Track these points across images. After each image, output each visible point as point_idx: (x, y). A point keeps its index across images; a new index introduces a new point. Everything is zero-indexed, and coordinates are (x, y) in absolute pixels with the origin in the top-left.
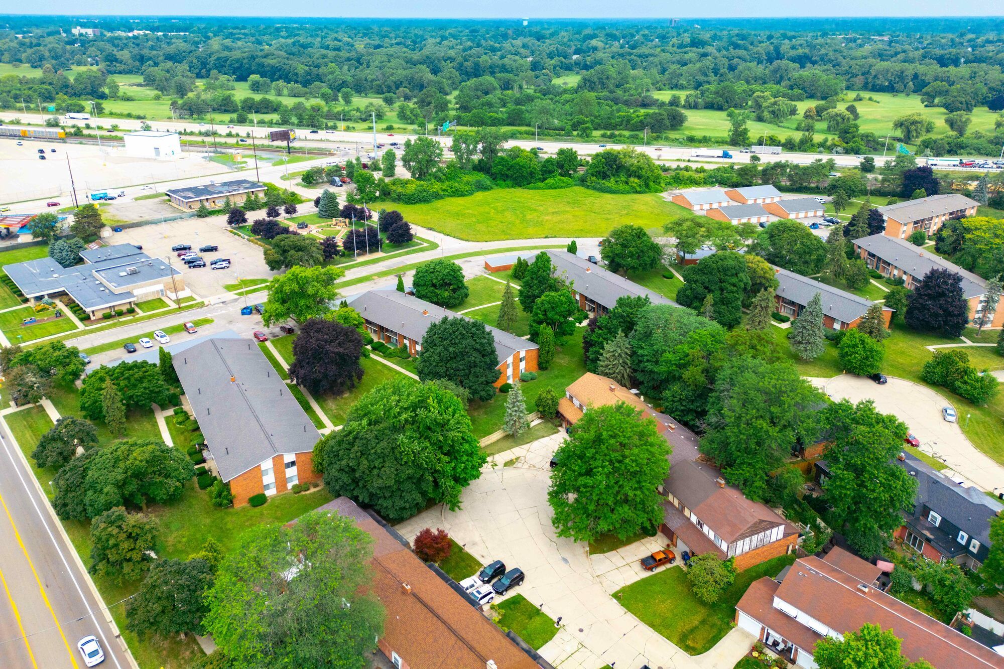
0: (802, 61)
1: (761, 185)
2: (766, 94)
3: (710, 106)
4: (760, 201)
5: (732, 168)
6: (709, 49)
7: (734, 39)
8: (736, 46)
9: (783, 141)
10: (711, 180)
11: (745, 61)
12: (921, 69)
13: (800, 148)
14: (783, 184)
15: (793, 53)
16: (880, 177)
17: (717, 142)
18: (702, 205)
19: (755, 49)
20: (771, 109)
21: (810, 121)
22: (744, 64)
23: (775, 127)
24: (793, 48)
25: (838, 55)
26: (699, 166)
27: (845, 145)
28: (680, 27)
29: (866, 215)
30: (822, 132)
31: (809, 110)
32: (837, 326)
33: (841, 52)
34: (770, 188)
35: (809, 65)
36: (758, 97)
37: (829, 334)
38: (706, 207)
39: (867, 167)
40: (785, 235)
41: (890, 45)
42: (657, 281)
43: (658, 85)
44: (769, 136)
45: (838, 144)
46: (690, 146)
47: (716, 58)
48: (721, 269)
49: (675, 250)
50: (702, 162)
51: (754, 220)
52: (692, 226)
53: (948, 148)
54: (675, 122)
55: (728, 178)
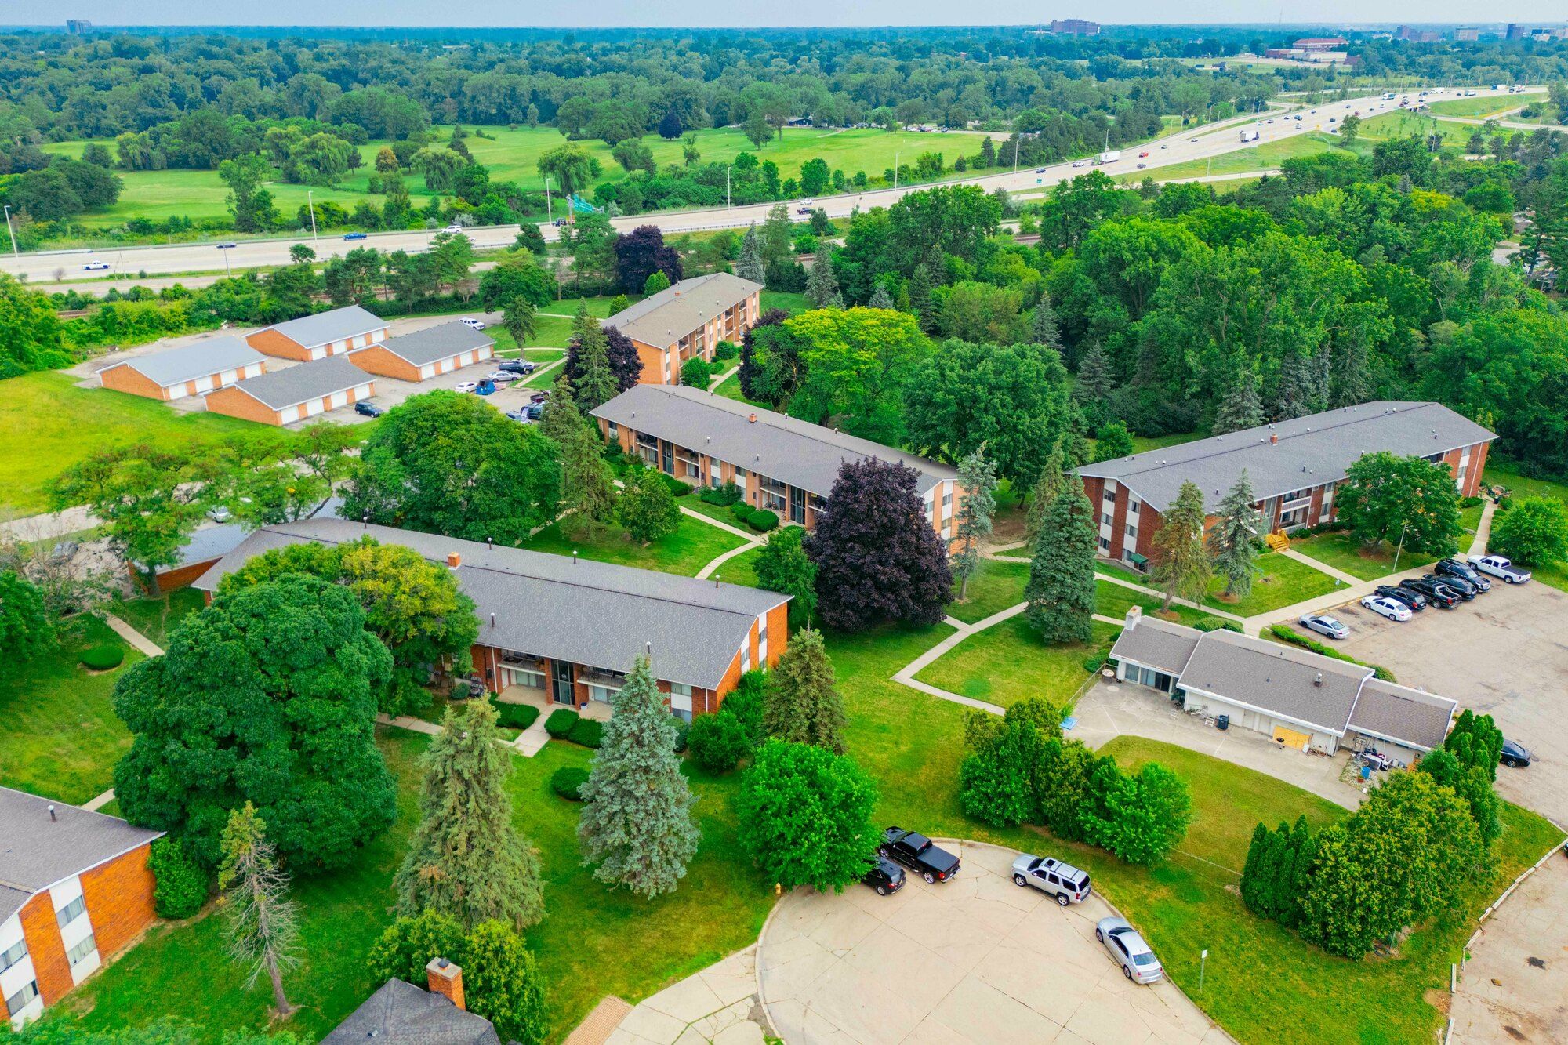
0: (342, 78)
1: (331, 308)
2: (290, 130)
3: (179, 162)
4: (339, 348)
5: (253, 279)
7: (204, 45)
8: (210, 56)
9: (352, 212)
10: (204, 314)
11: (234, 79)
12: (539, 84)
13: (390, 223)
14: (381, 299)
15: (322, 66)
16: (568, 261)
17: (208, 228)
18: (189, 384)
19: (249, 60)
20: (309, 157)
21: (391, 172)
22: (233, 84)
23: (328, 190)
24: (319, 58)
25: (401, 68)
26: (169, 284)
27: (473, 208)
29: (599, 346)
30: (421, 191)
31: (383, 157)
32: (684, 705)
34: (355, 311)
35: (356, 85)
36: (277, 136)
39: (535, 244)
41: (475, 54)
42: (61, 691)
43: (53, 130)
44: (321, 206)
45: (459, 207)
46: (143, 243)
47: (172, 76)
48: (265, 656)
49: (109, 557)
50: (179, 275)
51: (339, 399)
52: (149, 468)
53: (643, 198)
54: (92, 195)
55: (248, 304)
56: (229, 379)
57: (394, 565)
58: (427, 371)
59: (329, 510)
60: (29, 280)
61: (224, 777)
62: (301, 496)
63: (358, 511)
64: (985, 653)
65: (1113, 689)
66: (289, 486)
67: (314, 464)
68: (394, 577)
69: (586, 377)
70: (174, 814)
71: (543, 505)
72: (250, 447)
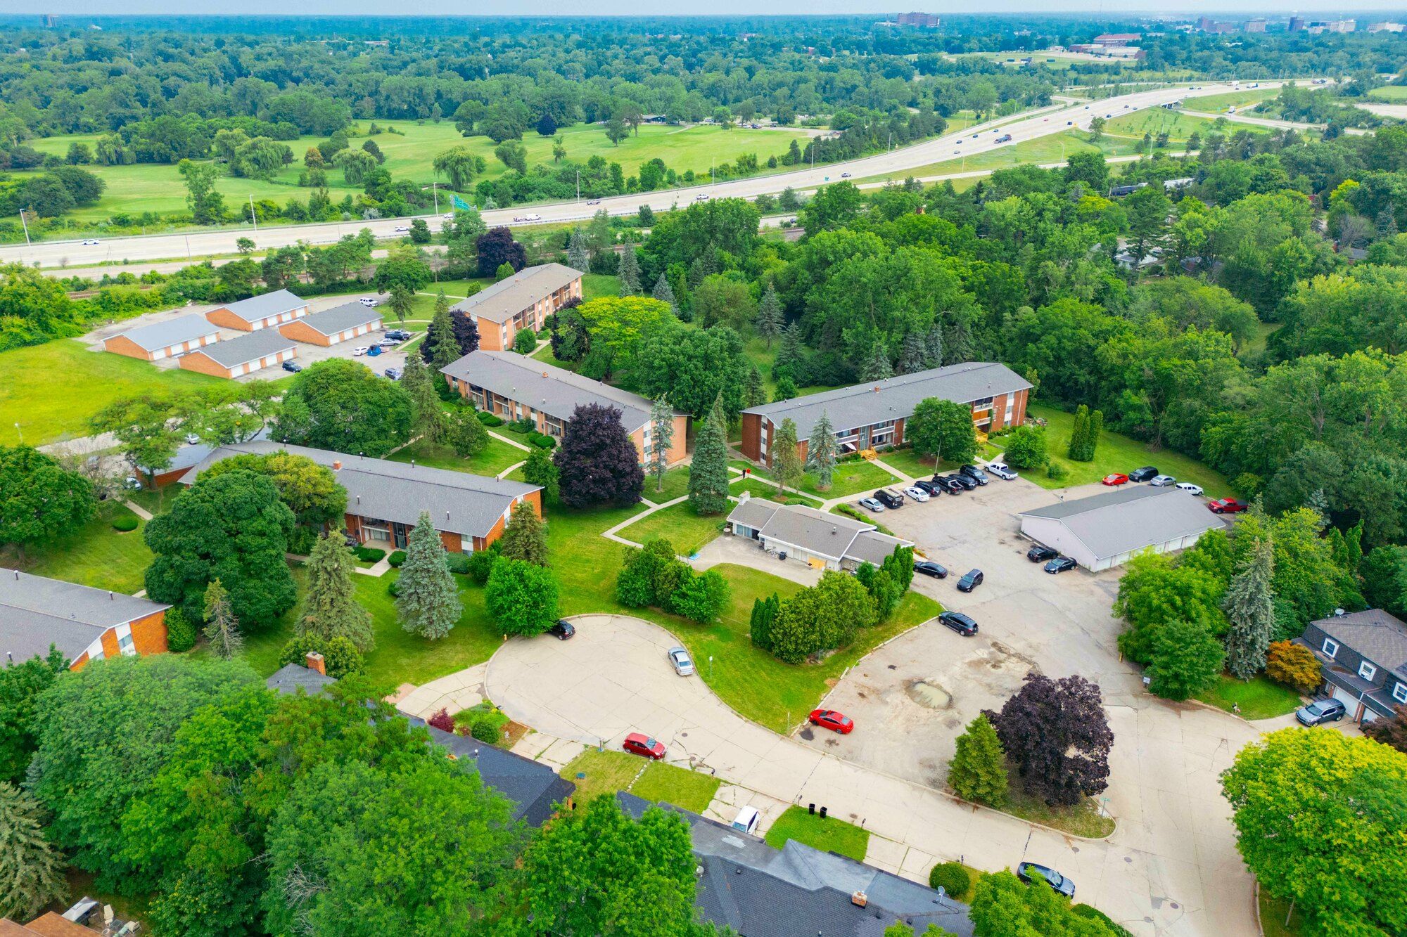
0: (278, 77)
1: (266, 291)
2: (237, 131)
3: (146, 158)
4: (272, 322)
5: (209, 266)
6: (120, 63)
7: (162, 46)
8: (167, 58)
9: (284, 208)
10: (175, 295)
11: (189, 80)
12: (444, 84)
13: (313, 216)
14: (304, 282)
15: (261, 66)
16: (445, 249)
17: (173, 221)
18: (168, 348)
19: (200, 61)
20: (250, 156)
21: (317, 171)
22: (188, 85)
23: (267, 185)
24: (258, 58)
25: (328, 68)
26: (146, 269)
27: (379, 204)
28: (65, 28)
29: (448, 324)
30: (339, 185)
31: (310, 154)
32: (467, 546)
33: (330, 63)
34: (283, 293)
35: (290, 84)
36: (225, 137)
37: (458, 565)
38: (178, 350)
39: (420, 236)
40: (332, 392)
41: (392, 52)
42: (103, 542)
43: (41, 128)
44: (260, 203)
45: (368, 203)
46: (124, 234)
47: (136, 77)
48: (224, 511)
49: (126, 464)
50: (153, 261)
51: (271, 360)
52: (150, 410)
53: (513, 194)
54: (82, 193)
55: (206, 288)
56: (194, 345)
57: (296, 465)
58: (334, 339)
59: (262, 436)
60: (42, 266)
61: (203, 575)
62: (244, 428)
63: (281, 435)
64: (661, 520)
65: (729, 539)
66: (238, 420)
67: (251, 406)
68: (297, 473)
69: (438, 346)
70: (177, 595)
71: (400, 432)
72: (212, 396)
